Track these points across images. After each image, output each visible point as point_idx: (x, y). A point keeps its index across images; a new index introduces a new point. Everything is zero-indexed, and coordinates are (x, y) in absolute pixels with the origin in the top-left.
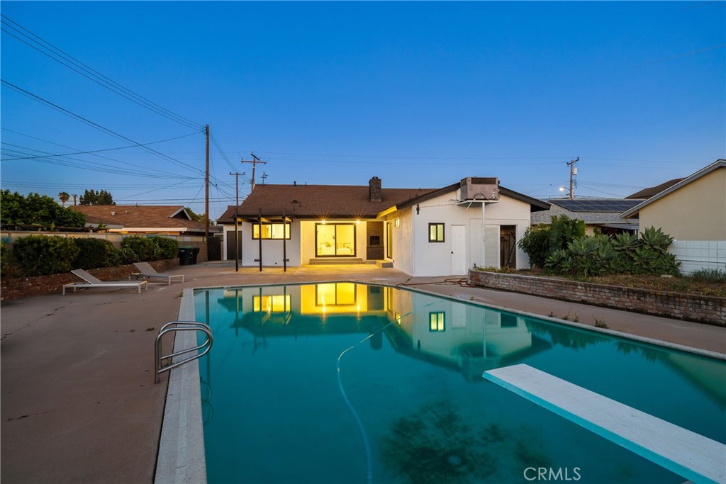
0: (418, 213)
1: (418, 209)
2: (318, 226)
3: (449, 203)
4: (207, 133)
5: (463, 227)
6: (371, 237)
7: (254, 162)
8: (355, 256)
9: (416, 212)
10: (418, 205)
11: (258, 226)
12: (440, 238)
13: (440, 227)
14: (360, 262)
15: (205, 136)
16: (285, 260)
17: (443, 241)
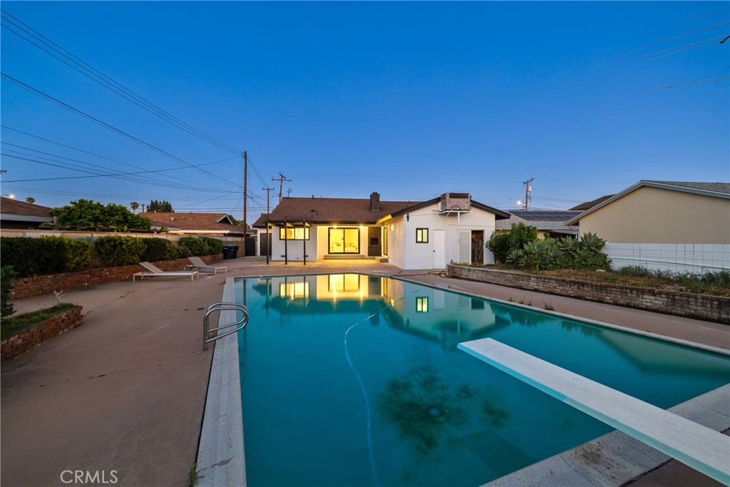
0: (408, 220)
1: (408, 217)
2: (331, 230)
3: (432, 213)
4: (246, 158)
5: (443, 231)
6: (371, 238)
7: (282, 180)
8: (359, 253)
9: (406, 219)
10: (408, 214)
11: (284, 229)
12: (425, 240)
13: (425, 231)
14: (363, 257)
15: (244, 159)
16: (305, 256)
17: (427, 242)
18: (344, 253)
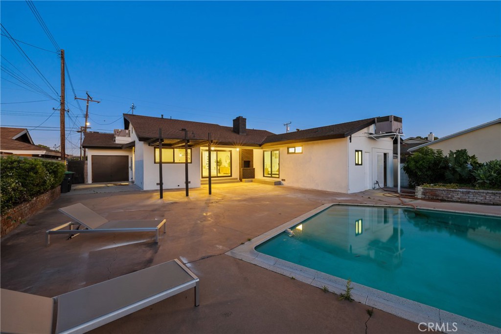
0: (351, 142)
1: (350, 139)
3: (363, 135)
5: (368, 154)
6: (245, 161)
7: (88, 101)
8: (231, 176)
9: (349, 140)
10: (351, 136)
11: (158, 149)
14: (234, 181)
17: (361, 165)
18: (218, 177)
